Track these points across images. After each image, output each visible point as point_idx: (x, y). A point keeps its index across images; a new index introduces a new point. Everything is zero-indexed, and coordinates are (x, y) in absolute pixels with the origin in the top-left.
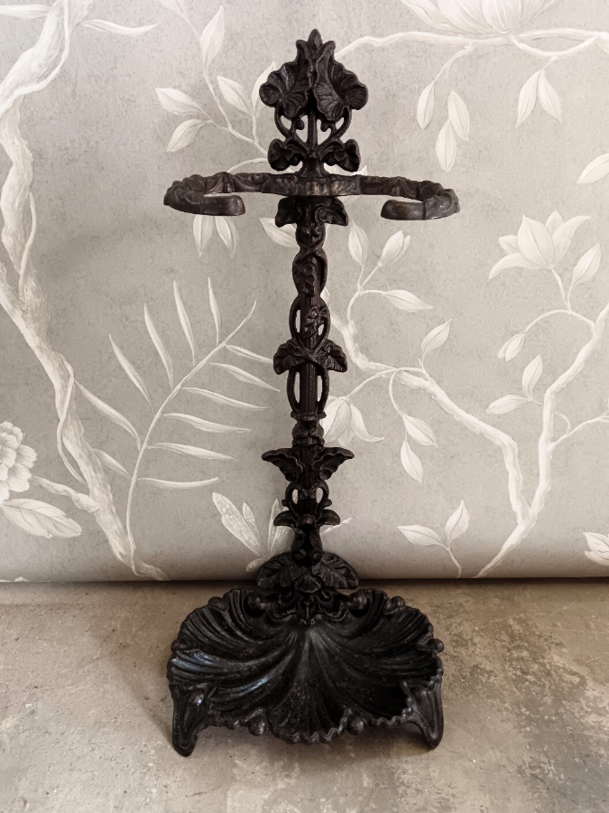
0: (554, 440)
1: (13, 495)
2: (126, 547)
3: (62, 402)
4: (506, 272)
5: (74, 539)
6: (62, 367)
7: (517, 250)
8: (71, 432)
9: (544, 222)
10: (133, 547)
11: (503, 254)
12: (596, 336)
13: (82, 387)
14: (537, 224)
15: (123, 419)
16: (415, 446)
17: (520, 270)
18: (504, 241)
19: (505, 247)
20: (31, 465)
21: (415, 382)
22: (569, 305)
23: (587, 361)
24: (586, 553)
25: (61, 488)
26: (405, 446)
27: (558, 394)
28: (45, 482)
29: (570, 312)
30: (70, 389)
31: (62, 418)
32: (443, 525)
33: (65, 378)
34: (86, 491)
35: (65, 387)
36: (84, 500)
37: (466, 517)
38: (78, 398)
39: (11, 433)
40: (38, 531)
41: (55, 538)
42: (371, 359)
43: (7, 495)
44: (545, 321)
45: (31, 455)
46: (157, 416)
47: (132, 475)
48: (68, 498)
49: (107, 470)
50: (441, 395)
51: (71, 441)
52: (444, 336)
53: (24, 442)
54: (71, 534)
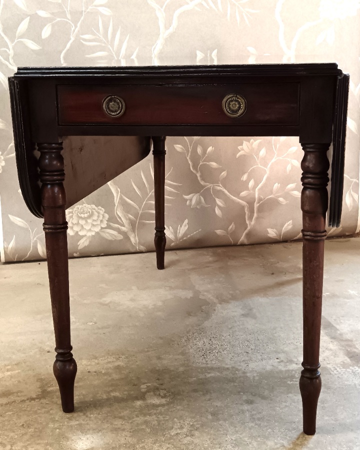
0: (259, 203)
1: (102, 228)
2: (136, 241)
3: (116, 200)
4: (241, 156)
5: (121, 240)
6: (117, 190)
7: (243, 150)
8: (119, 209)
9: (249, 142)
10: (138, 241)
11: (239, 151)
12: (268, 172)
13: (122, 195)
14: (247, 143)
15: (135, 204)
16: (220, 207)
17: (244, 155)
18: (239, 147)
19: (240, 149)
20: (107, 219)
21: (219, 188)
22: (259, 164)
23: (266, 180)
24: (268, 235)
25: (116, 225)
26: (217, 207)
27: (259, 190)
28: (112, 224)
29: (260, 166)
30: (119, 196)
31: (116, 205)
32: (227, 229)
33: (117, 193)
34: (124, 226)
35: (117, 196)
36: (124, 229)
37: (234, 226)
38: (121, 198)
39: (101, 210)
40: (110, 238)
41: (115, 240)
42: (205, 182)
43: (100, 228)
44: (253, 169)
45: (107, 216)
46: (144, 202)
47: (137, 220)
48: (119, 228)
49: (130, 219)
50: (226, 192)
51: (119, 212)
52: (226, 175)
53: (105, 212)
54: (120, 239)
